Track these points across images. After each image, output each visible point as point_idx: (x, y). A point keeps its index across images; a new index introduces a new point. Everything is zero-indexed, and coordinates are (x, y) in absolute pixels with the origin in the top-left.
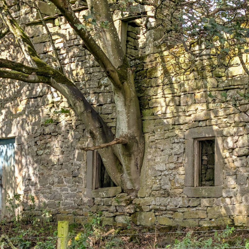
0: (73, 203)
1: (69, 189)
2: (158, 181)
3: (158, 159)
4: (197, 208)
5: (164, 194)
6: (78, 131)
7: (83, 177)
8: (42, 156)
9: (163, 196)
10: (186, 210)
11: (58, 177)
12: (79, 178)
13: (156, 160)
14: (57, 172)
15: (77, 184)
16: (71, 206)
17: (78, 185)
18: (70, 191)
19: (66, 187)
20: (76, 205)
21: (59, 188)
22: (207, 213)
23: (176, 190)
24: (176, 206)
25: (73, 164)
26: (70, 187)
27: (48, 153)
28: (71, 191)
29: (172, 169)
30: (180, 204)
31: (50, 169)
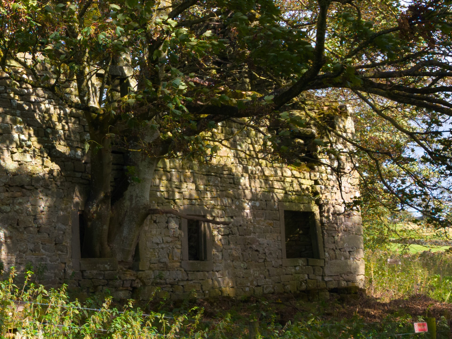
0: (53, 276)
1: (49, 259)
2: (156, 254)
3: (154, 232)
4: (194, 281)
5: (163, 267)
6: (63, 189)
7: (69, 245)
8: (10, 214)
9: (162, 269)
10: (185, 283)
11: (34, 243)
12: (63, 245)
13: (153, 232)
14: (33, 237)
15: (60, 252)
16: (50, 280)
17: (59, 255)
18: (49, 261)
19: (44, 256)
20: (58, 279)
21: (34, 257)
22: (202, 286)
23: (174, 264)
24: (175, 280)
25: (57, 228)
26: (50, 257)
27: (20, 211)
28: (51, 262)
29: (169, 243)
30: (180, 277)
31: (22, 233)
